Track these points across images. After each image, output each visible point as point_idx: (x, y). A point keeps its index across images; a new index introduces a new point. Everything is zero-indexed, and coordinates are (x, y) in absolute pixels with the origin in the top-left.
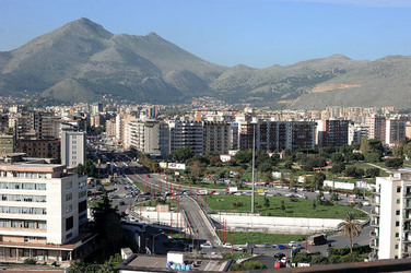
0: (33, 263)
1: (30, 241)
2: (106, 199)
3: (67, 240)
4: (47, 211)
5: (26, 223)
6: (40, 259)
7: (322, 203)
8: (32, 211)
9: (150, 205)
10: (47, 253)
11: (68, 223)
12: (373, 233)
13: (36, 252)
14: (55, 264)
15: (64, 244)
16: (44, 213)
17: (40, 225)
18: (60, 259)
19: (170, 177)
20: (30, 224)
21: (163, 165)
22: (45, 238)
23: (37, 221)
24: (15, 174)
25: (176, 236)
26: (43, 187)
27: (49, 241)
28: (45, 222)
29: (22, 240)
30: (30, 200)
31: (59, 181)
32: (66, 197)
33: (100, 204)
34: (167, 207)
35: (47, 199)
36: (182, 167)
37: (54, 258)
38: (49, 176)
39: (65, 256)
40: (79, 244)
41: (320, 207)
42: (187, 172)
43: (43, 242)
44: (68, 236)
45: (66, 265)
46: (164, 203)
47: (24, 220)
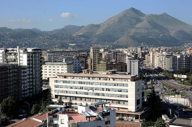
0: (122, 120)
1: (121, 110)
2: (154, 92)
3: (138, 110)
4: (128, 96)
5: (119, 102)
6: (125, 118)
8: (121, 96)
9: (172, 95)
10: (128, 115)
11: (138, 102)
13: (123, 115)
14: (132, 120)
15: (136, 112)
16: (127, 97)
17: (125, 103)
18: (134, 118)
19: (180, 82)
20: (121, 102)
21: (175, 76)
22: (127, 109)
23: (124, 101)
24: (114, 79)
25: (187, 110)
26: (127, 85)
27: (129, 110)
28: (127, 101)
29: (117, 109)
30: (121, 91)
31: (134, 83)
32: (137, 90)
33: (151, 94)
34: (180, 96)
35: (129, 91)
36: (185, 77)
37: (132, 118)
38: (129, 80)
39: (137, 117)
40: (143, 112)
42: (187, 79)
43: (126, 110)
44: (138, 108)
45: (137, 121)
46: (178, 94)
47: (118, 100)
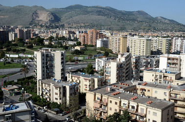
7: (7, 63)
12: (35, 71)
41: (7, 65)
